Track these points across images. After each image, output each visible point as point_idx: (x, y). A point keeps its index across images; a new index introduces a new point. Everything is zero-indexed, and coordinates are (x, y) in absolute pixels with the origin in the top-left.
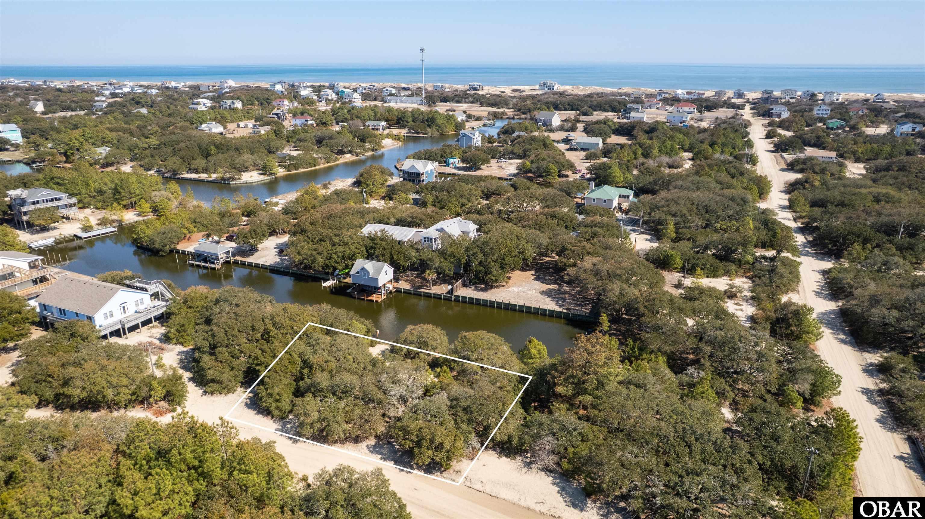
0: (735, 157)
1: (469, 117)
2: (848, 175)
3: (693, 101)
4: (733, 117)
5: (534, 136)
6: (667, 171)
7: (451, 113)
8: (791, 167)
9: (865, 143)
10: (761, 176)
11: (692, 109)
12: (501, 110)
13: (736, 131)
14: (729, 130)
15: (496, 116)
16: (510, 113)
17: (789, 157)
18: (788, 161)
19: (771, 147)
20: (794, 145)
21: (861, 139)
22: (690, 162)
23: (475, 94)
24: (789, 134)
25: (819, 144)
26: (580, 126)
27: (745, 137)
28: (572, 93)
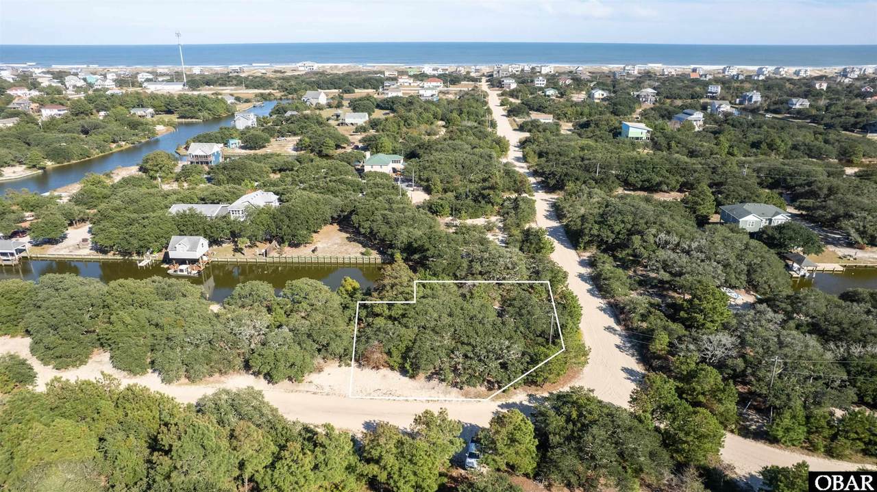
0: (479, 123)
1: (238, 99)
2: (562, 132)
3: (440, 77)
4: (473, 90)
5: (307, 115)
6: (427, 138)
7: (220, 97)
8: (521, 128)
9: (571, 106)
10: (500, 137)
11: (439, 84)
12: (267, 91)
13: (477, 101)
14: (471, 100)
15: (264, 98)
16: (278, 94)
17: (519, 120)
18: (519, 124)
19: (505, 113)
20: (522, 110)
21: (569, 104)
22: (444, 130)
23: (237, 76)
24: (518, 101)
25: (540, 109)
26: (346, 103)
27: (485, 105)
28: (332, 72)
